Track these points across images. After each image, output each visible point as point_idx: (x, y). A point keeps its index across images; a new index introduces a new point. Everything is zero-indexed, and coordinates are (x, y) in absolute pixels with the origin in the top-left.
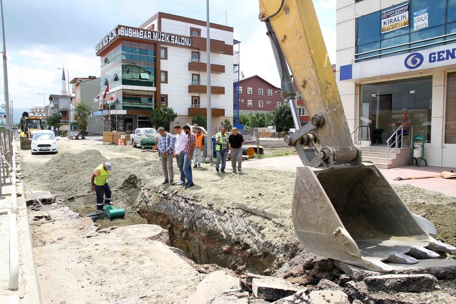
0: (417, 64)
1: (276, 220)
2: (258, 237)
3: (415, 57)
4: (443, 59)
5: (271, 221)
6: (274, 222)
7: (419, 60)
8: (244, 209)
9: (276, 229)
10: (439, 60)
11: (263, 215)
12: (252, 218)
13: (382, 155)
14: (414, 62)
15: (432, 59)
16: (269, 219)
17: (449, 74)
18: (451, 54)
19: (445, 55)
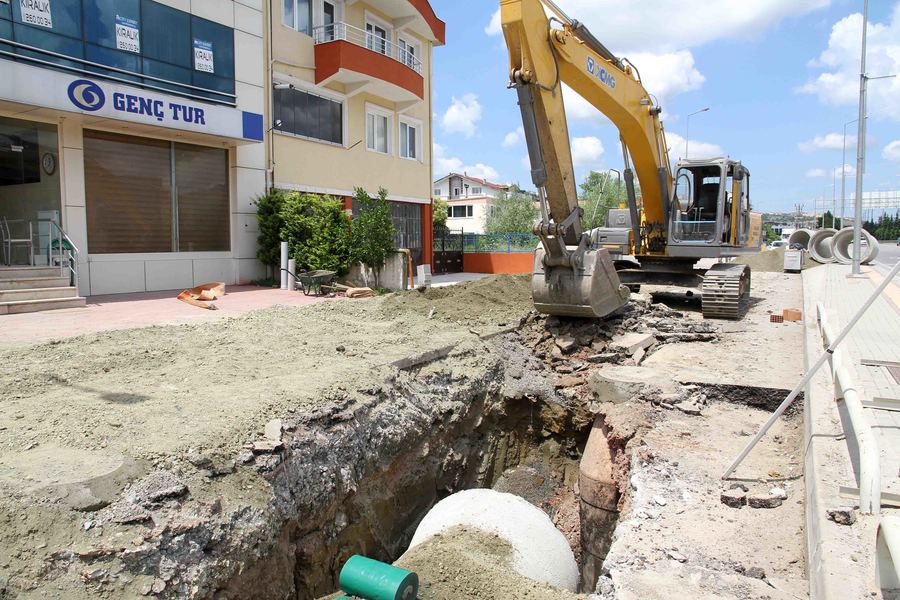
0: (93, 104)
1: (453, 352)
2: (453, 390)
3: (87, 89)
4: (135, 111)
5: (448, 359)
6: (454, 356)
7: (97, 100)
8: (406, 366)
9: (463, 362)
10: (130, 110)
11: (436, 356)
12: (425, 371)
13: (37, 284)
14: (87, 97)
15: (119, 105)
16: (445, 357)
17: (84, 130)
18: (146, 107)
19: (138, 105)
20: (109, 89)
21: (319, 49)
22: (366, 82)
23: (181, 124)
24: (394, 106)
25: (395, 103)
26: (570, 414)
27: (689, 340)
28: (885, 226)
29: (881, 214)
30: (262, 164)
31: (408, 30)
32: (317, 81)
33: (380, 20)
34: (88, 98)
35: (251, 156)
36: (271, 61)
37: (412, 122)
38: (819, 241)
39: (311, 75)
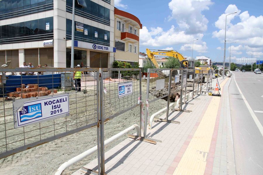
15: (98, 48)
17: (90, 51)
18: (101, 48)
19: (100, 48)
20: (97, 45)
21: (122, 33)
22: (130, 39)
23: (105, 50)
24: (132, 43)
25: (133, 42)
26: (172, 96)
27: (189, 87)
28: (247, 67)
29: (246, 64)
30: (113, 56)
31: (136, 27)
32: (121, 39)
33: (131, 26)
34: (95, 47)
35: (112, 54)
36: (115, 37)
37: (136, 46)
38: (221, 72)
39: (120, 38)
